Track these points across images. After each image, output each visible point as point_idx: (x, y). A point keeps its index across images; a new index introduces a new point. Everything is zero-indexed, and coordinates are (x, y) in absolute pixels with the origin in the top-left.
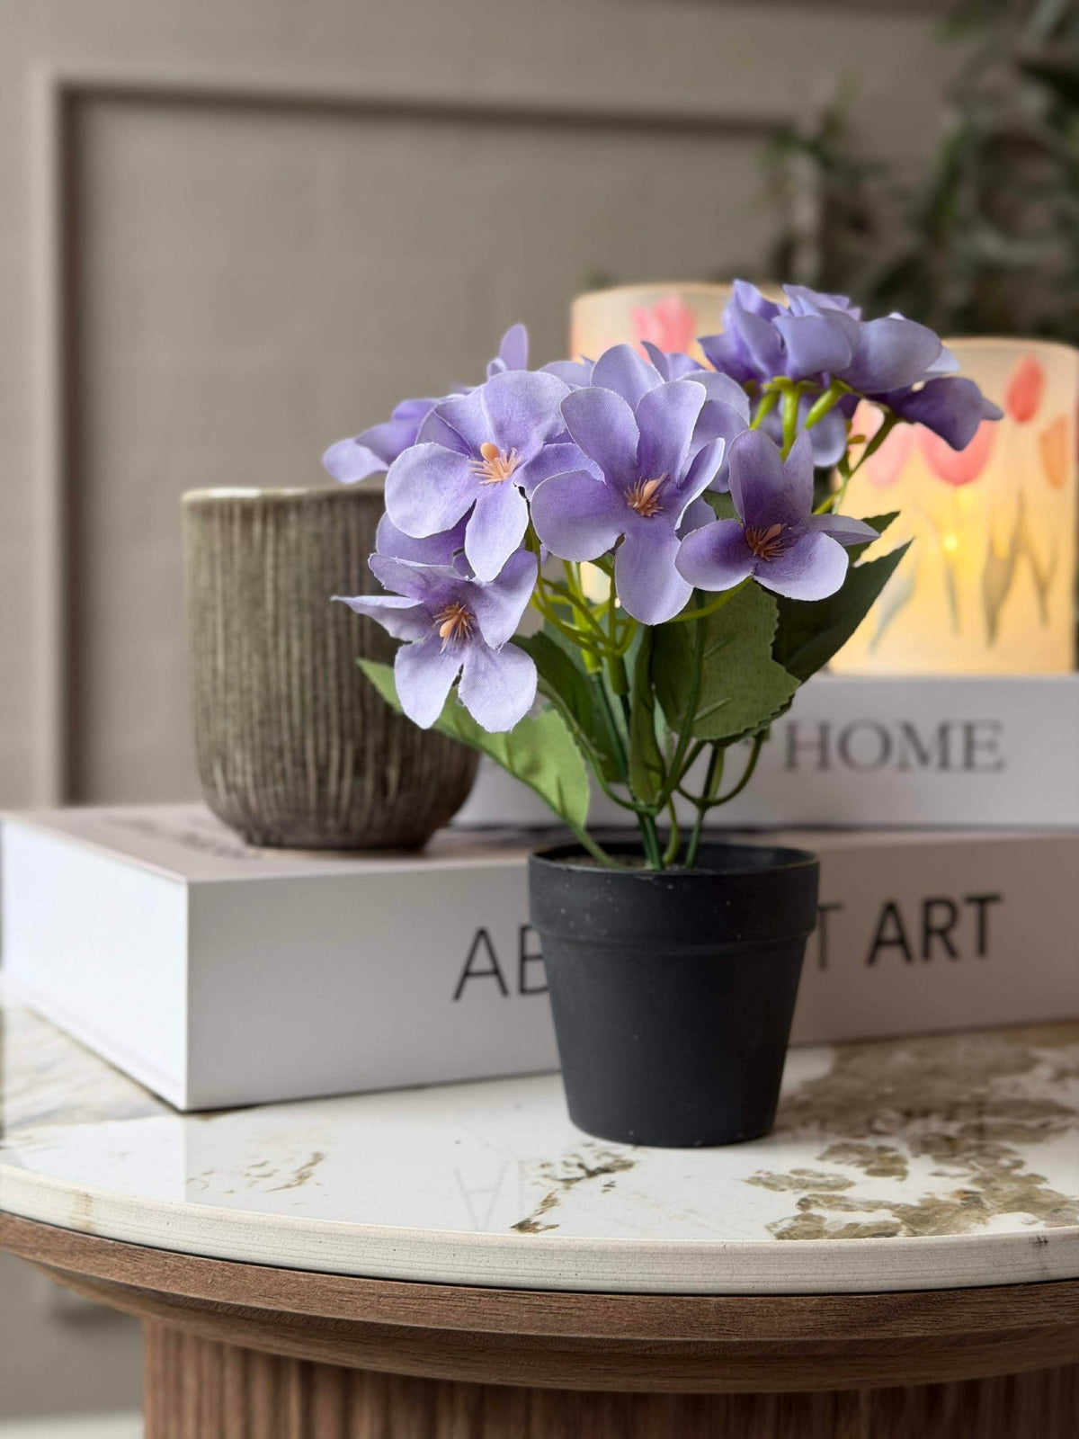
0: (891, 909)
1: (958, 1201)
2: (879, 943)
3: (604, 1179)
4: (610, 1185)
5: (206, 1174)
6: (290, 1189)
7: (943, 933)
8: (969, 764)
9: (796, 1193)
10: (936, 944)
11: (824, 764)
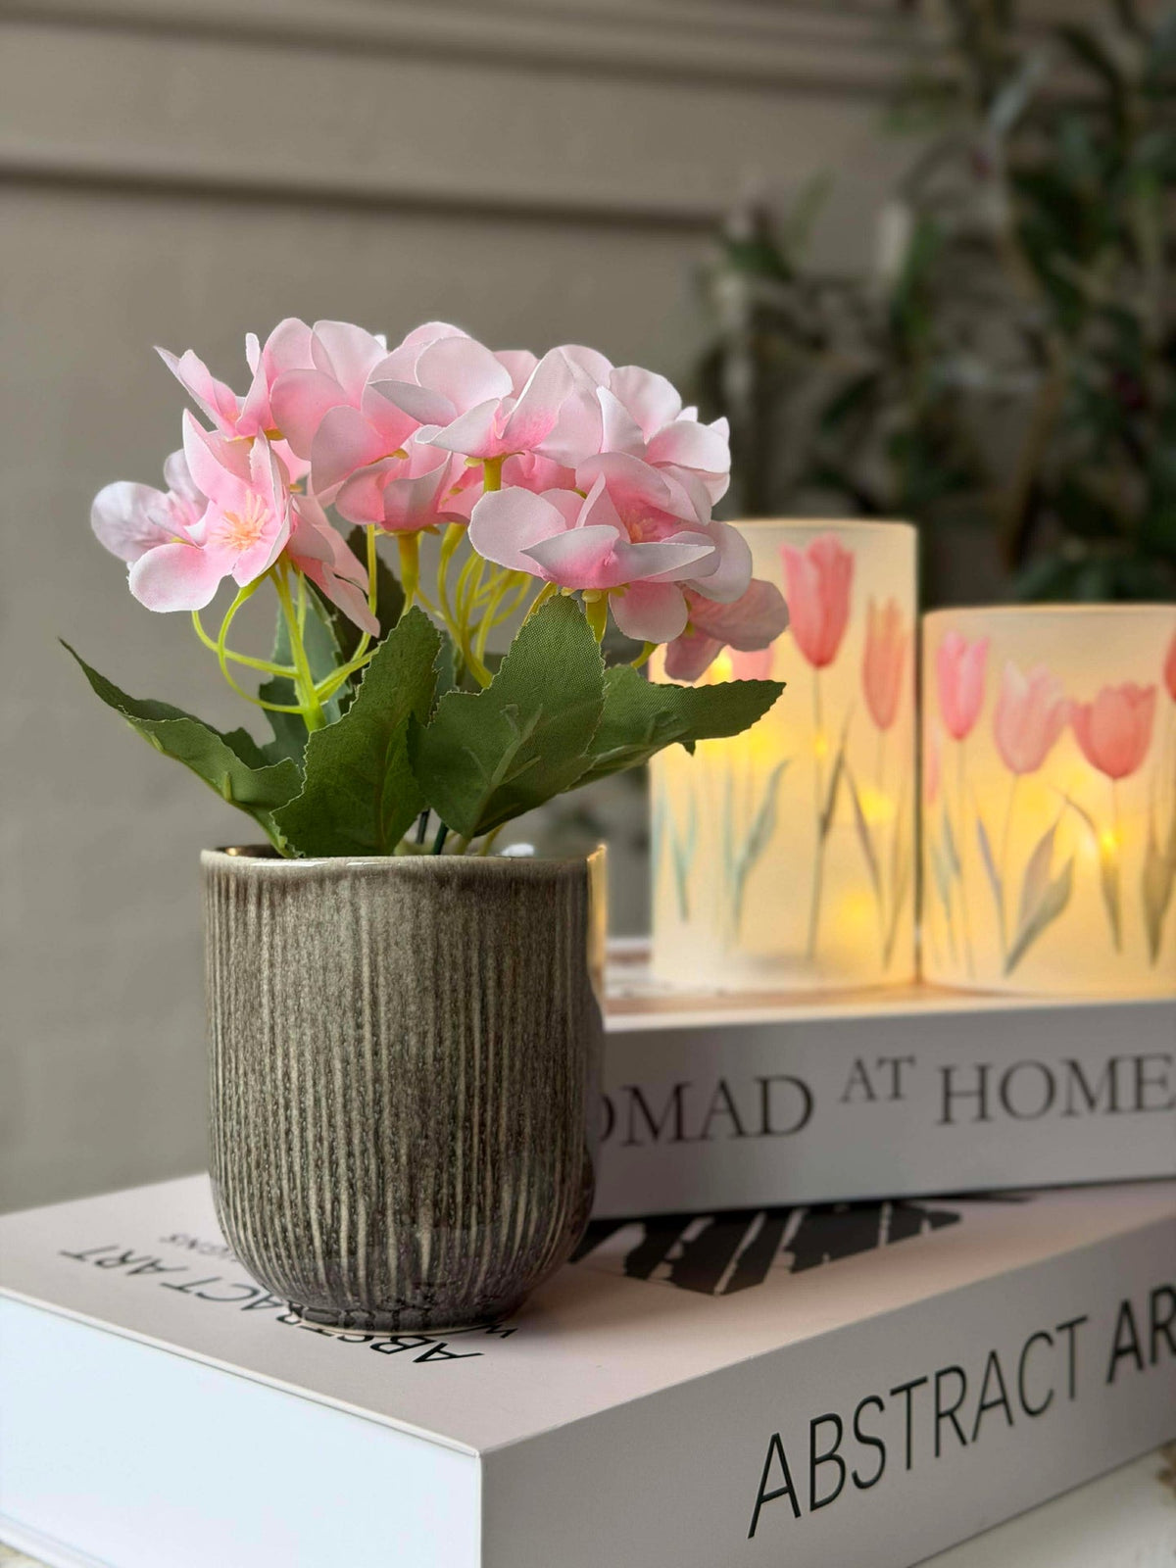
0: (1126, 1309)
2: (1118, 1353)
8: (1139, 1106)
11: (983, 1115)
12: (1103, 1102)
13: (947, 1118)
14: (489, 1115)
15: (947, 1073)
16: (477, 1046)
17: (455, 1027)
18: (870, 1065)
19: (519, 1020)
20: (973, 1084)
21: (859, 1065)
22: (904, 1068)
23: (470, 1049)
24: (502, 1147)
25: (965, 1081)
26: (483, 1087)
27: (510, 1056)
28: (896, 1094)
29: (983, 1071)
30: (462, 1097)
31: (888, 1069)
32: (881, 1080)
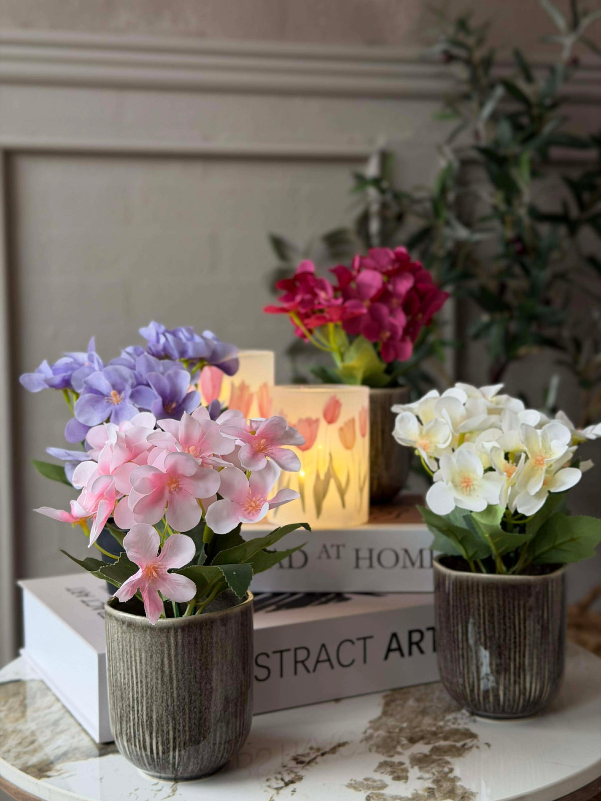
0: (394, 635)
1: (426, 794)
2: (389, 650)
3: (292, 787)
4: (294, 791)
5: (136, 790)
6: (170, 798)
7: (417, 644)
9: (365, 792)
10: (415, 648)
11: (371, 566)
12: (418, 564)
13: (357, 566)
14: (140, 708)
15: (357, 551)
16: (135, 682)
17: (128, 674)
18: (328, 547)
19: (149, 676)
20: (367, 555)
21: (324, 546)
22: (341, 549)
23: (133, 684)
24: (145, 721)
25: (364, 554)
26: (137, 698)
27: (146, 689)
28: (338, 557)
29: (371, 551)
30: (131, 699)
31: (335, 549)
32: (333, 552)
